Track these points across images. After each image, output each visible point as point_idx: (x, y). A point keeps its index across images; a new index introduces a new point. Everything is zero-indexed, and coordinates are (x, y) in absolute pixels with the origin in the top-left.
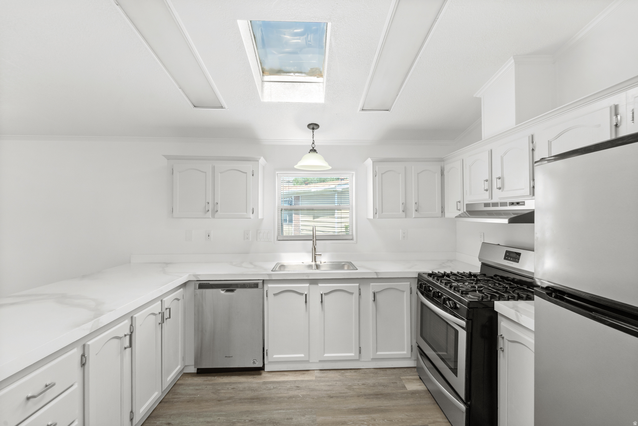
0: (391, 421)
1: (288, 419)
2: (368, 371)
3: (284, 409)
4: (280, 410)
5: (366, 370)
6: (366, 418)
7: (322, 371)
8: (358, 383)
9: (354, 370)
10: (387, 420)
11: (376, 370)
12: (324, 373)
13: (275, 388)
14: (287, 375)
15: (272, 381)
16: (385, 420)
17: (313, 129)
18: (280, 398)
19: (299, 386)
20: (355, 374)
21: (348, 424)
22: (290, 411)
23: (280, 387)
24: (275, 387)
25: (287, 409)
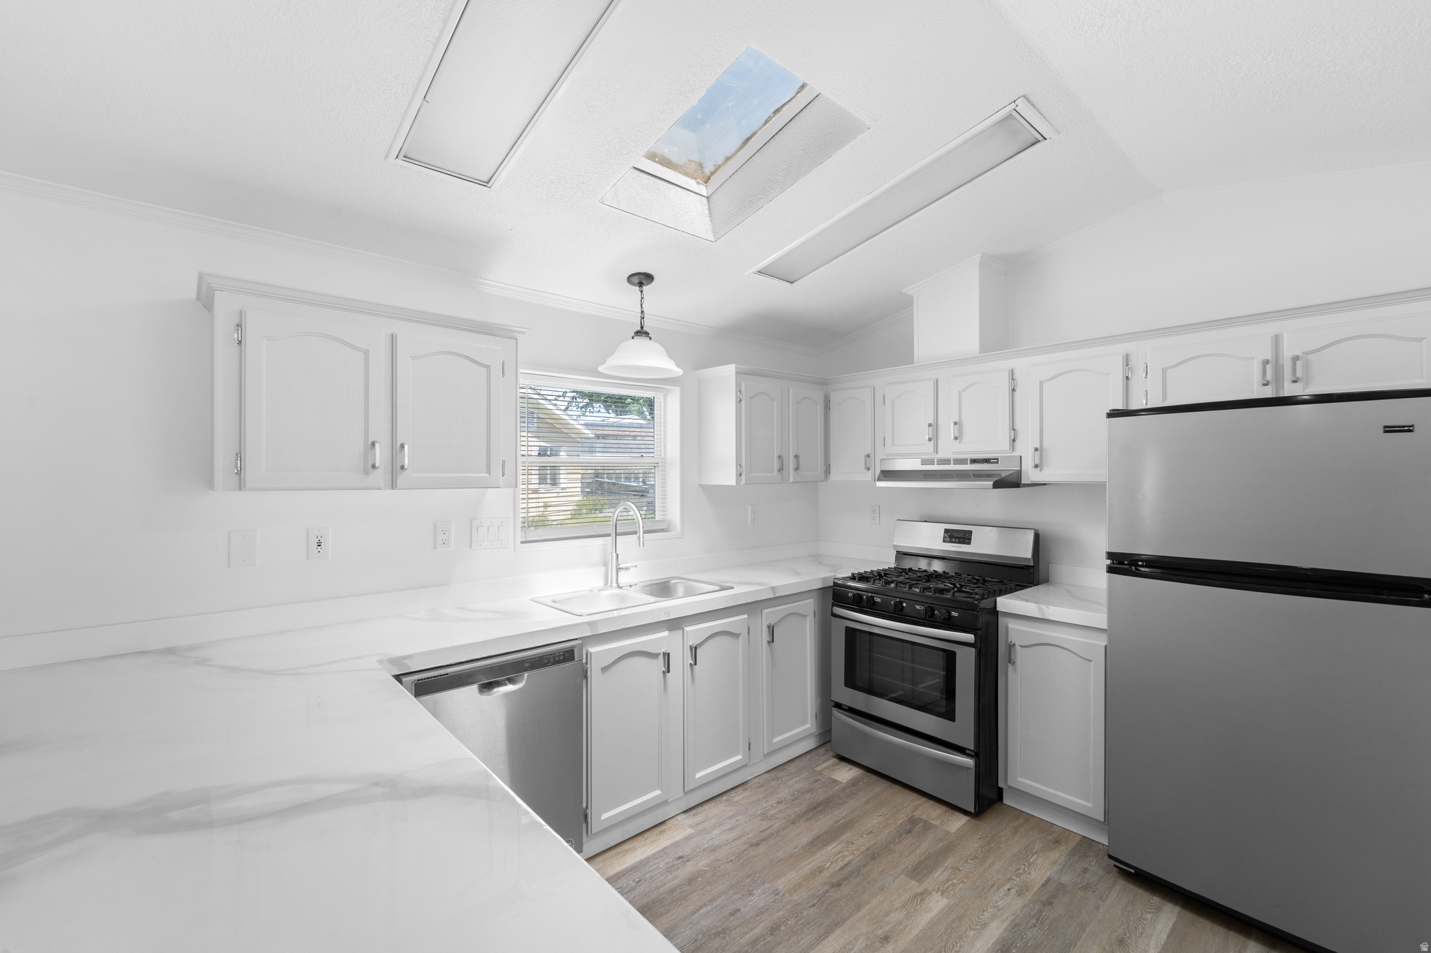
0: (871, 832)
1: (731, 914)
2: (761, 780)
3: (705, 905)
4: (700, 908)
5: (757, 780)
6: (840, 847)
7: (691, 813)
8: (769, 803)
9: (739, 789)
10: (866, 835)
11: (772, 775)
12: (697, 814)
13: (639, 881)
14: (634, 849)
15: (617, 874)
16: (864, 836)
17: (641, 284)
18: (672, 891)
19: (681, 854)
20: (746, 794)
21: (828, 868)
22: (720, 900)
23: (648, 875)
24: (637, 880)
25: (711, 901)
